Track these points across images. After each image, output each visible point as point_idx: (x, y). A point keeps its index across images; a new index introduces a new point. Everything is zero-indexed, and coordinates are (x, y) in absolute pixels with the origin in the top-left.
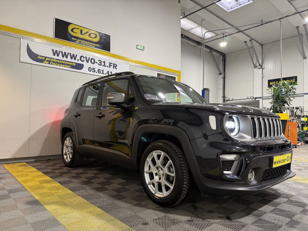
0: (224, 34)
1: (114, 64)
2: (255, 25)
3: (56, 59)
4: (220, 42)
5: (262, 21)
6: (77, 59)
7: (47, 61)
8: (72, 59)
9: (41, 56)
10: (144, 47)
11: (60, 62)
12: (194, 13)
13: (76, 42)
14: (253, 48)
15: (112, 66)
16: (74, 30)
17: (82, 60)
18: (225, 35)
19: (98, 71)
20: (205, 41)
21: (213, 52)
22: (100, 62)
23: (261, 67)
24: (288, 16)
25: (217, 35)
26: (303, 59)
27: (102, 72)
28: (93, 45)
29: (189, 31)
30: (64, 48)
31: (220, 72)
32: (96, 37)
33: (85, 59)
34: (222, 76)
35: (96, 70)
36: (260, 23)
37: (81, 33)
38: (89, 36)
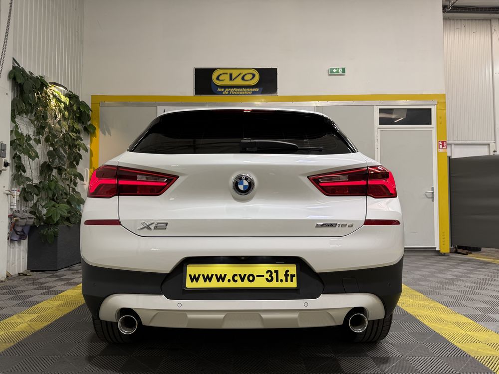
10: (344, 70)
13: (223, 93)
16: (220, 78)
28: (249, 91)
30: (207, 105)
32: (253, 78)
37: (231, 79)
38: (243, 79)
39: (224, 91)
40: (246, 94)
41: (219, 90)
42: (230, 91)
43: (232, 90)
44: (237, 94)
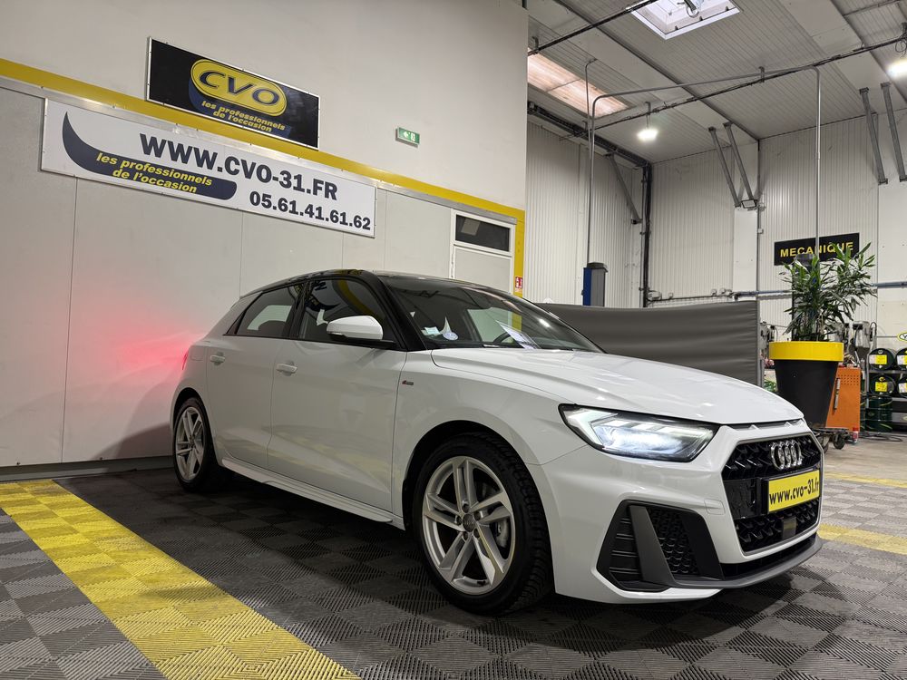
0: (649, 104)
1: (328, 185)
2: (743, 81)
3: (152, 165)
4: (639, 128)
5: (762, 69)
6: (215, 167)
7: (125, 169)
8: (200, 164)
9: (105, 154)
10: (417, 136)
11: (166, 173)
12: (566, 38)
13: (214, 114)
14: (732, 146)
15: (321, 189)
16: (210, 79)
17: (232, 169)
18: (652, 108)
19: (280, 205)
20: (597, 124)
21: (615, 156)
22: (285, 176)
23: (756, 203)
24: (838, 58)
25: (630, 106)
26: (877, 184)
27: (290, 207)
28: (267, 126)
29: (549, 92)
30: (177, 131)
31: (635, 214)
32: (274, 102)
33: (240, 167)
34: (640, 228)
35: (275, 202)
36: (758, 75)
37: (231, 89)
38: (255, 96)
39: (217, 109)
40: (256, 129)
41: (208, 105)
42: (228, 114)
43: (232, 112)
44: (243, 125)
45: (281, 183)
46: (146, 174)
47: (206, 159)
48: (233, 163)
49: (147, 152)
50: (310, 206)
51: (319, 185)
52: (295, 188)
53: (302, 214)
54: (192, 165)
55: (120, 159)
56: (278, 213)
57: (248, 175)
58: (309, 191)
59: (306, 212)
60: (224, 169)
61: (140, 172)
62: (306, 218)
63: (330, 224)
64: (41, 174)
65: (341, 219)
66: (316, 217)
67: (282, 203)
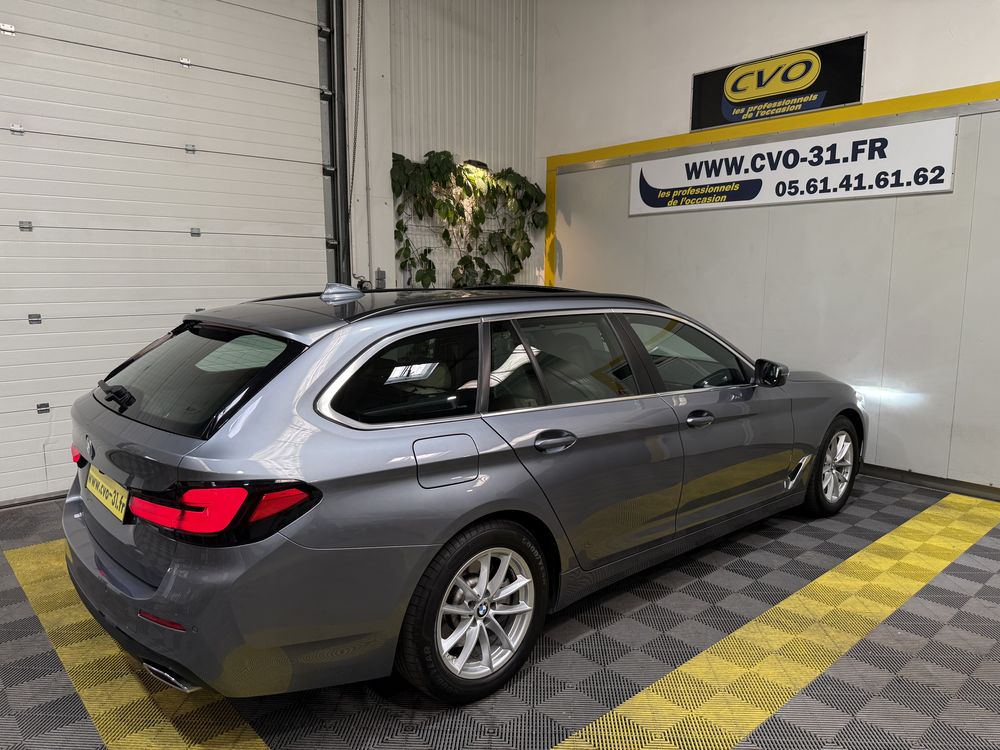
1: (873, 142)
3: (693, 187)
6: (742, 170)
7: (675, 198)
8: (729, 172)
9: (663, 190)
11: (703, 190)
13: (743, 118)
15: (863, 151)
16: (740, 85)
17: (758, 166)
19: (808, 186)
22: (816, 152)
27: (820, 186)
28: (795, 105)
32: (806, 72)
33: (766, 162)
35: (802, 186)
37: (760, 84)
38: (785, 78)
39: (746, 112)
40: (789, 112)
41: (736, 112)
43: (760, 107)
44: (770, 115)
45: (811, 163)
46: (690, 197)
47: (734, 166)
48: (759, 159)
49: (690, 178)
50: (847, 178)
51: (860, 147)
52: (827, 162)
53: (835, 190)
54: (723, 177)
55: (672, 190)
56: (807, 197)
57: (774, 166)
58: (846, 160)
59: (841, 186)
60: (750, 170)
61: (686, 196)
62: (842, 193)
63: (876, 191)
64: (631, 219)
65: (892, 180)
66: (855, 189)
67: (811, 186)
